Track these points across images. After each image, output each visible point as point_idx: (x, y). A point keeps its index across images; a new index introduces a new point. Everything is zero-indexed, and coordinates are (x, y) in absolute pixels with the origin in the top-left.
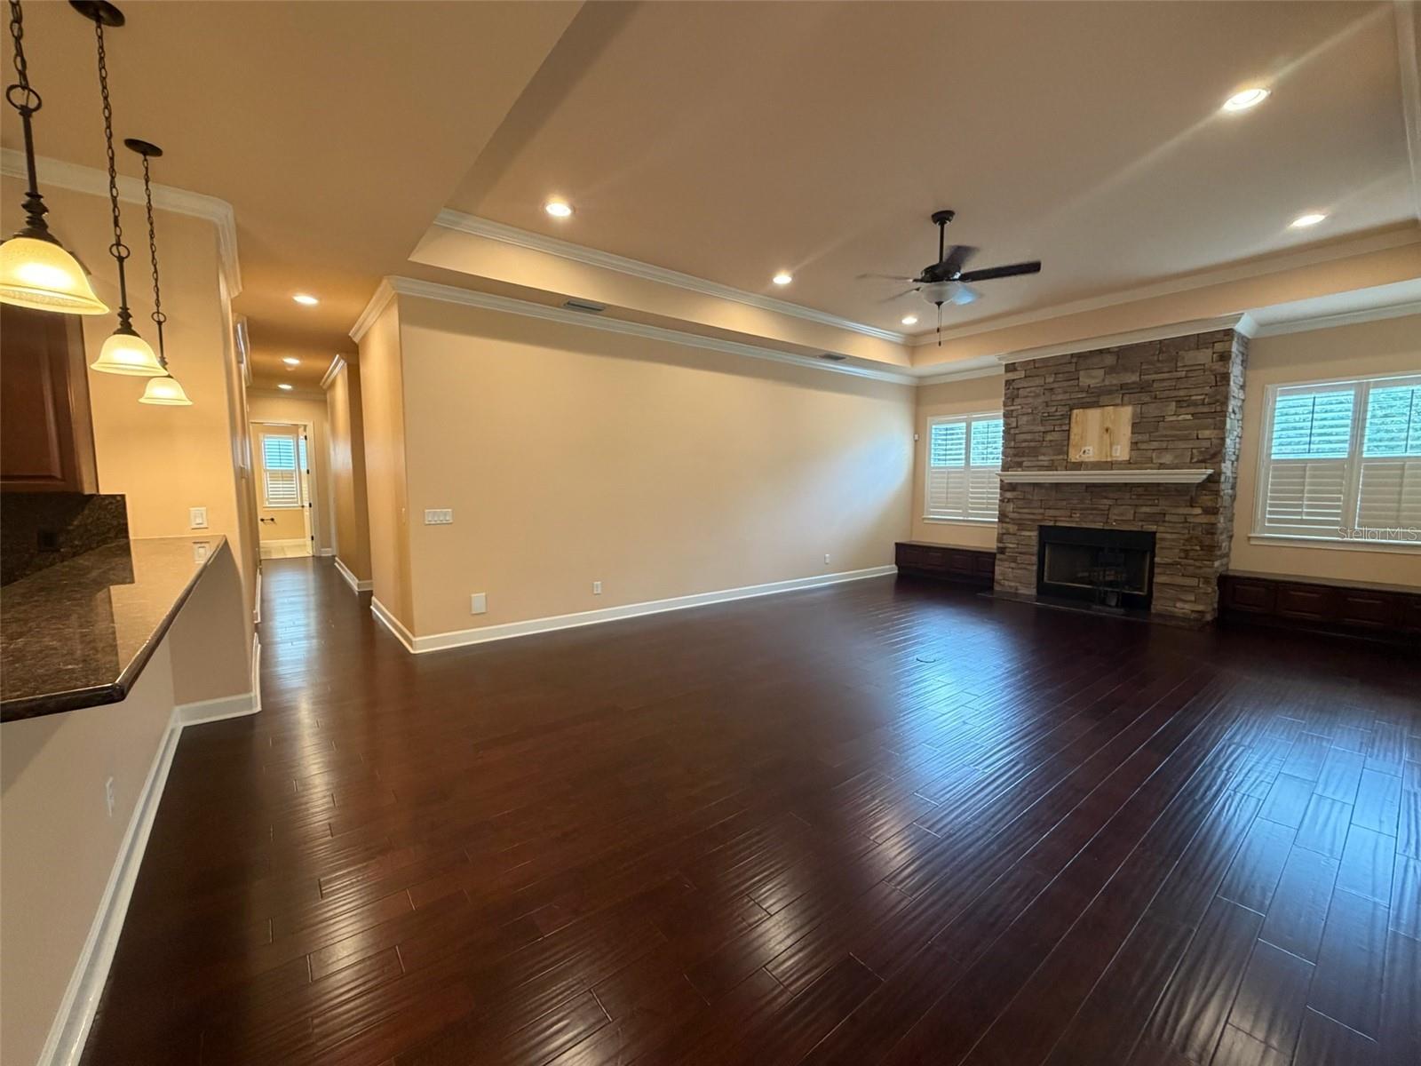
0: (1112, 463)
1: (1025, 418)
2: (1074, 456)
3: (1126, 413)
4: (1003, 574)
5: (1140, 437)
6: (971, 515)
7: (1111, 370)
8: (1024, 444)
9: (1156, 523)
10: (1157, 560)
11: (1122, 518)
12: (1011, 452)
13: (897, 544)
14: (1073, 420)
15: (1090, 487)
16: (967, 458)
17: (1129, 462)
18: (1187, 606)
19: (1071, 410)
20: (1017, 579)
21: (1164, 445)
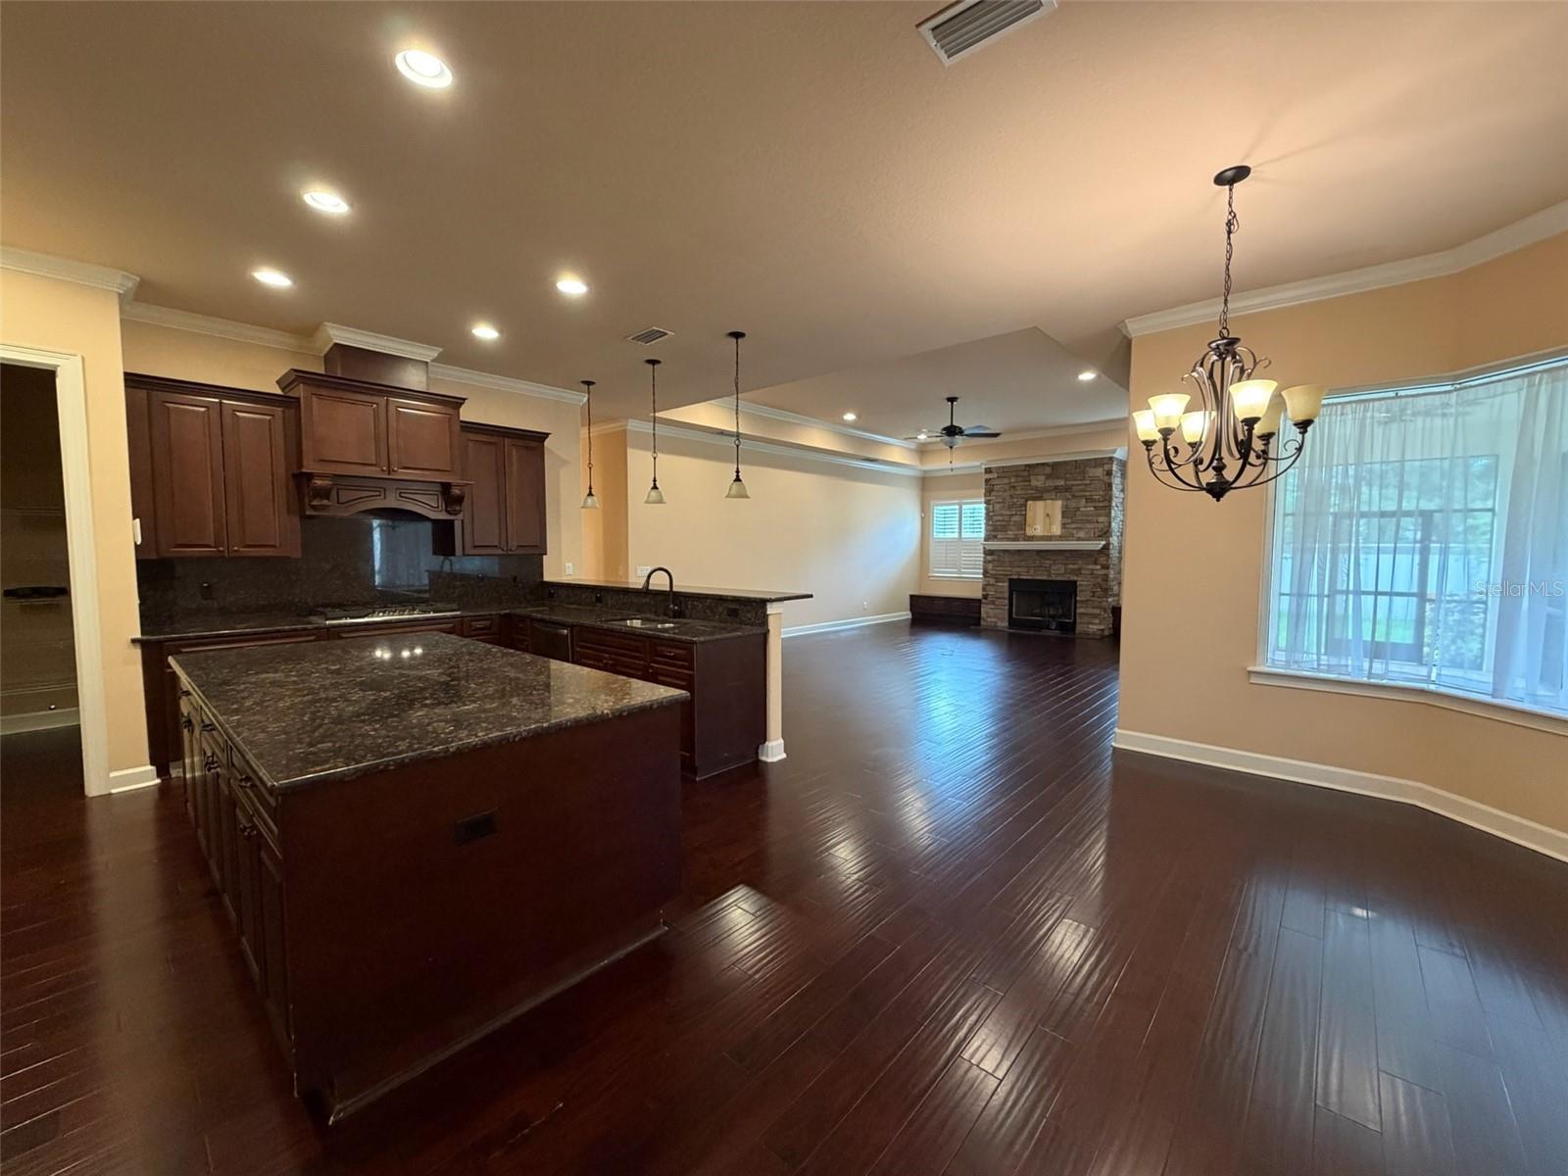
0: (1051, 537)
1: (998, 505)
2: (1029, 532)
3: (1059, 503)
4: (987, 613)
5: (1066, 520)
6: (964, 573)
7: (1048, 477)
8: (998, 523)
9: (1077, 575)
10: (1078, 598)
11: (1058, 572)
12: (991, 528)
13: (912, 596)
14: (1028, 508)
15: (1039, 552)
16: (960, 533)
17: (1060, 536)
18: (1095, 627)
19: (1026, 501)
20: (995, 616)
21: (1079, 526)
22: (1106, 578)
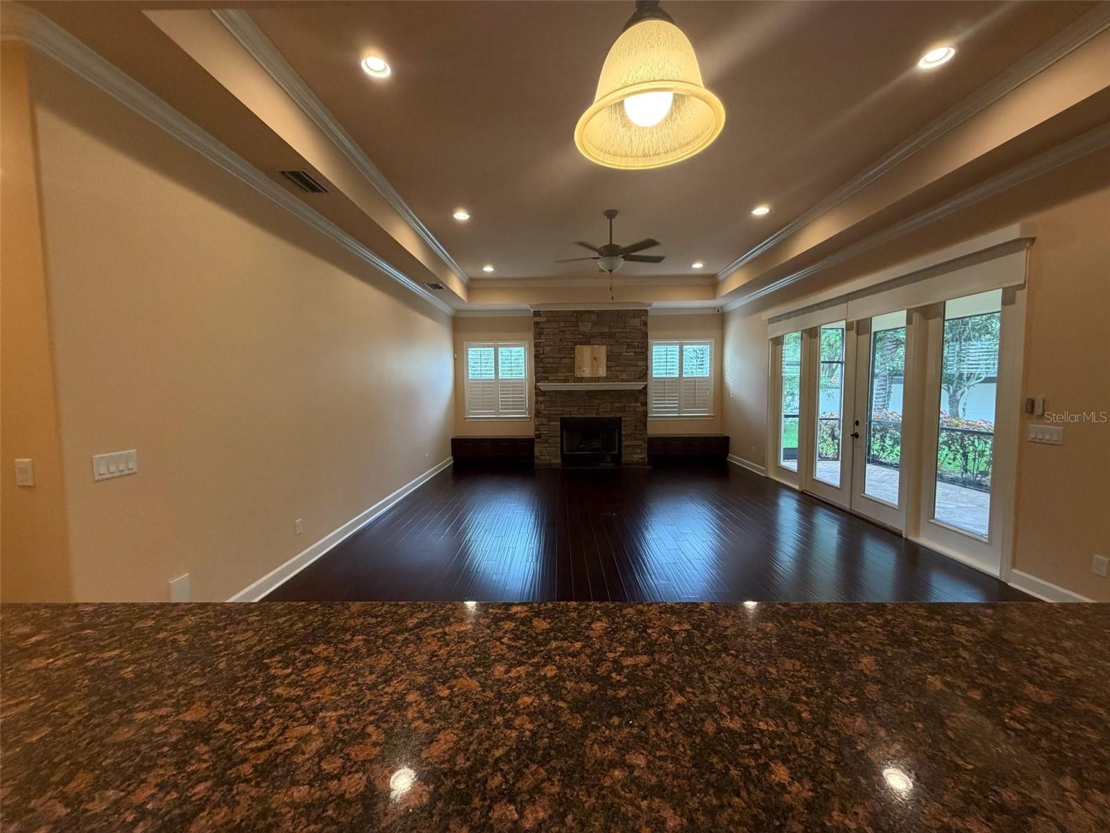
0: (598, 378)
1: (548, 348)
2: (578, 374)
3: (604, 348)
4: (540, 452)
5: (610, 364)
6: (504, 413)
7: (595, 324)
8: (549, 365)
9: (621, 412)
10: (623, 432)
11: (605, 410)
13: (452, 439)
14: (576, 354)
15: (587, 392)
16: (497, 373)
17: (607, 378)
18: (638, 456)
19: (576, 344)
20: (550, 454)
21: (622, 369)
22: (645, 413)
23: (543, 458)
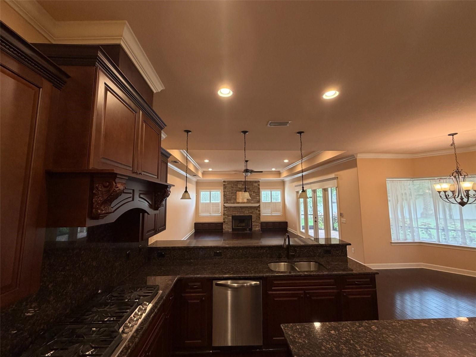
0: (244, 202)
1: (228, 193)
2: (238, 201)
4: (225, 227)
6: (212, 214)
7: (243, 185)
8: (228, 198)
9: (252, 214)
10: (252, 220)
11: (246, 213)
12: (225, 200)
14: (237, 193)
15: (241, 207)
16: (210, 201)
17: (247, 202)
18: (258, 228)
19: (237, 191)
20: (228, 228)
21: (252, 199)
22: (260, 214)
23: (226, 229)
